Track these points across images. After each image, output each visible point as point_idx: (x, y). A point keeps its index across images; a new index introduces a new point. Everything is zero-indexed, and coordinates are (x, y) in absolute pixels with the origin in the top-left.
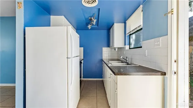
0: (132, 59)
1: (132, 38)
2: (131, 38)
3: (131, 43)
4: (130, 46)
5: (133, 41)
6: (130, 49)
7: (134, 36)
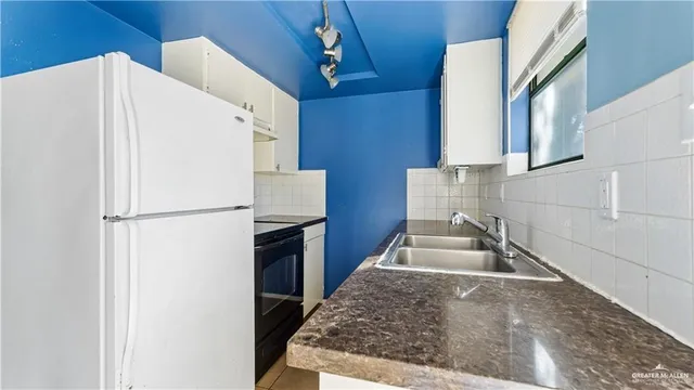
0: (530, 229)
1: (542, 107)
2: (535, 108)
3: (534, 140)
4: (534, 154)
5: (546, 122)
6: (530, 169)
7: (548, 98)
